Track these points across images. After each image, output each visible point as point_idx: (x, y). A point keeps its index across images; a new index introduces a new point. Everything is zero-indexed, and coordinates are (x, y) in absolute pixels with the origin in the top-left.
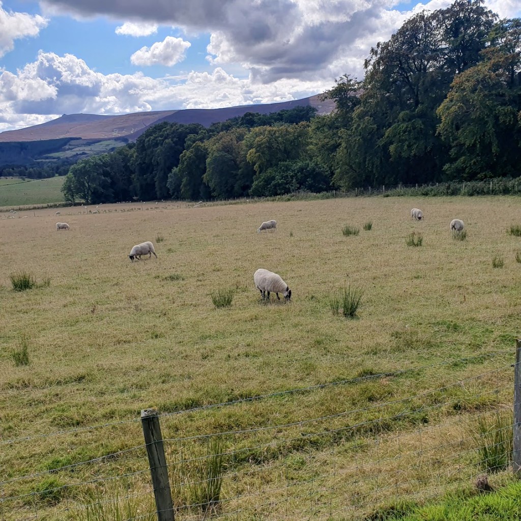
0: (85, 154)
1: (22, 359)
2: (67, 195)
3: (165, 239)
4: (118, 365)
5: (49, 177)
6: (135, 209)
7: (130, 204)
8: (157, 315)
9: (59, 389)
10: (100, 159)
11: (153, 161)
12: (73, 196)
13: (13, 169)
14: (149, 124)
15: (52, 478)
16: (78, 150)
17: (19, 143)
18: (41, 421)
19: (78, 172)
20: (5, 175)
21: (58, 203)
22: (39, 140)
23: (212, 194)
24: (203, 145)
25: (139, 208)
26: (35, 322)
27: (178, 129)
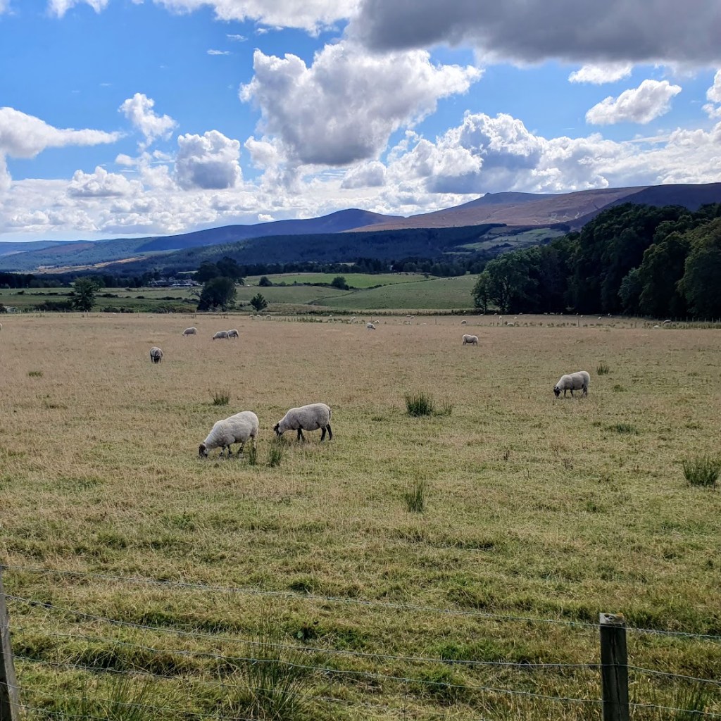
0: (509, 245)
1: (415, 503)
2: (478, 300)
3: (611, 370)
4: (538, 538)
5: (458, 274)
6: (568, 324)
7: (562, 316)
8: (597, 479)
9: (458, 553)
10: (527, 254)
11: (601, 258)
12: (485, 301)
13: (416, 263)
14: (603, 205)
15: (445, 669)
16: (499, 241)
17: (426, 230)
18: (435, 590)
19: (496, 269)
20: (406, 271)
21: (465, 309)
22: (452, 226)
23: (689, 310)
24: (683, 236)
25: (574, 322)
26: (432, 458)
27: (646, 214)
